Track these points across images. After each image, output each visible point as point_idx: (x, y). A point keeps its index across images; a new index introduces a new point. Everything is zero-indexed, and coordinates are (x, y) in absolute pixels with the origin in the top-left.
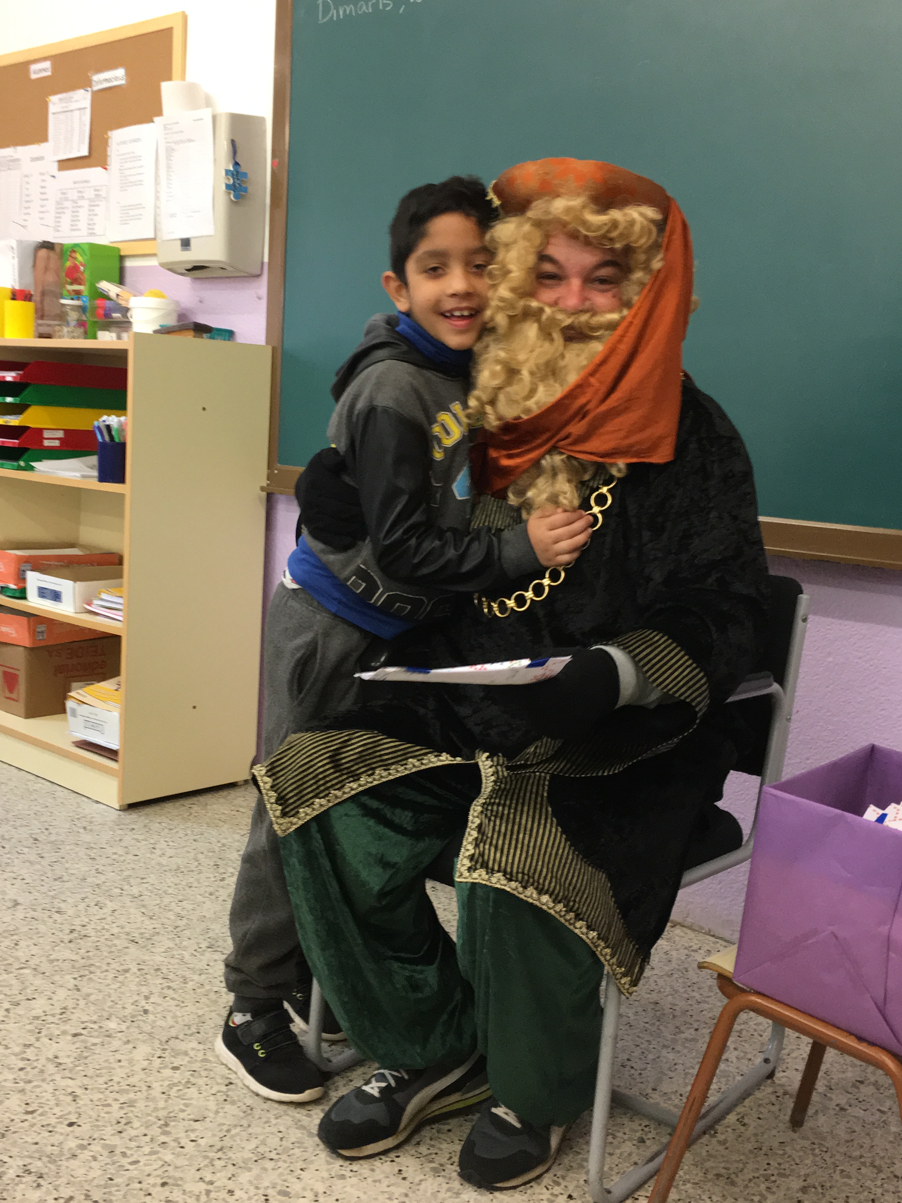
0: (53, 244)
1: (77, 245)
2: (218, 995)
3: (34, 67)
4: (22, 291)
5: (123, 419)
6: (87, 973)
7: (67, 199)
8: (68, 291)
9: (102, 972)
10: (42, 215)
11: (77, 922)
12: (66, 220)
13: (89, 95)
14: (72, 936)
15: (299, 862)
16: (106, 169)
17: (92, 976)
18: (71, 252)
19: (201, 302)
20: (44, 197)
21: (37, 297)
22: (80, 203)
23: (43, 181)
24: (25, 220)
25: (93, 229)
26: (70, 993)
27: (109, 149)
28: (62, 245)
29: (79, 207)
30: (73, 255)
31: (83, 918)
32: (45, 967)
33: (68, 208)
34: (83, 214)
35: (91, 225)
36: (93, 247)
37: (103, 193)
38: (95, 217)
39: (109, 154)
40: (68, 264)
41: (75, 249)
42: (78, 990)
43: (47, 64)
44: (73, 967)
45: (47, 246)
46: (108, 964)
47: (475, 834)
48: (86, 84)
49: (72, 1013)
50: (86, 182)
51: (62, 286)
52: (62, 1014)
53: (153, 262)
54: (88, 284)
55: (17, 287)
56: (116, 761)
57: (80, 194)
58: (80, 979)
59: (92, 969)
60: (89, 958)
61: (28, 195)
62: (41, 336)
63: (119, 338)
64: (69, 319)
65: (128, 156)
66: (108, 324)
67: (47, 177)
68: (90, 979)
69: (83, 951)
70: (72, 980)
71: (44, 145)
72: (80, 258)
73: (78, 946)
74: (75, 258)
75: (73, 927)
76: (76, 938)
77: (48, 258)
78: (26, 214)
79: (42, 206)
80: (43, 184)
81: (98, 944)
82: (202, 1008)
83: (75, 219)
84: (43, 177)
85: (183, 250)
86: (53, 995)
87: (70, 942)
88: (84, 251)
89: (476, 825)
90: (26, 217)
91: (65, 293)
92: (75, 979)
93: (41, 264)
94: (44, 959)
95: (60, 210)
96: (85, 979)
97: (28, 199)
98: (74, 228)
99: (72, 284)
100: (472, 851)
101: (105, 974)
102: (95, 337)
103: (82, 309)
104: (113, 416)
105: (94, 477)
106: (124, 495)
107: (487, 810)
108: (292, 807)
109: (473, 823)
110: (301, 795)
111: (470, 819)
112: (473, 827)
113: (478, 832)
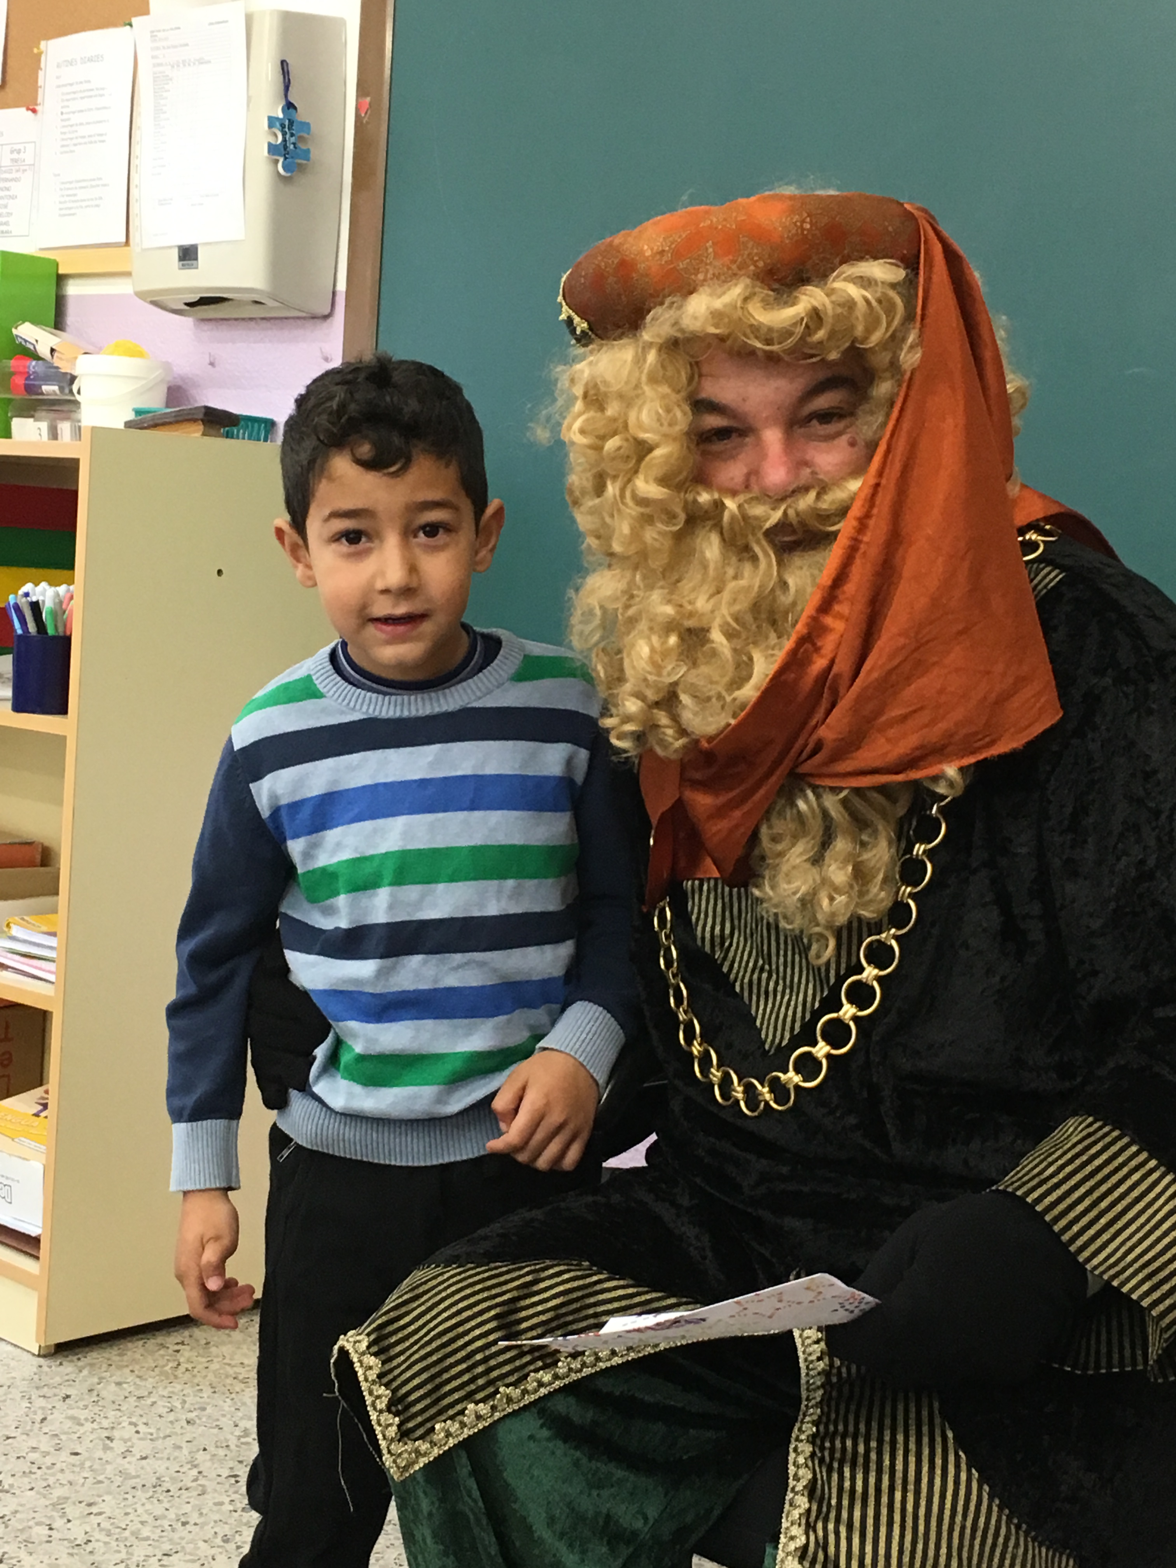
5: (62, 589)
15: (435, 1536)
16: (34, 111)
25: (7, 224)
27: (41, 73)
36: (7, 259)
37: (28, 157)
38: (12, 205)
39: (40, 82)
47: (803, 1502)
53: (123, 288)
56: (37, 1258)
63: (54, 434)
65: (75, 88)
66: (32, 405)
85: (183, 267)
89: (804, 1482)
100: (801, 1541)
102: (7, 434)
104: (44, 585)
105: (6, 700)
106: (65, 737)
107: (822, 1448)
108: (419, 1419)
109: (797, 1478)
110: (436, 1395)
111: (792, 1469)
112: (799, 1487)
113: (811, 1499)
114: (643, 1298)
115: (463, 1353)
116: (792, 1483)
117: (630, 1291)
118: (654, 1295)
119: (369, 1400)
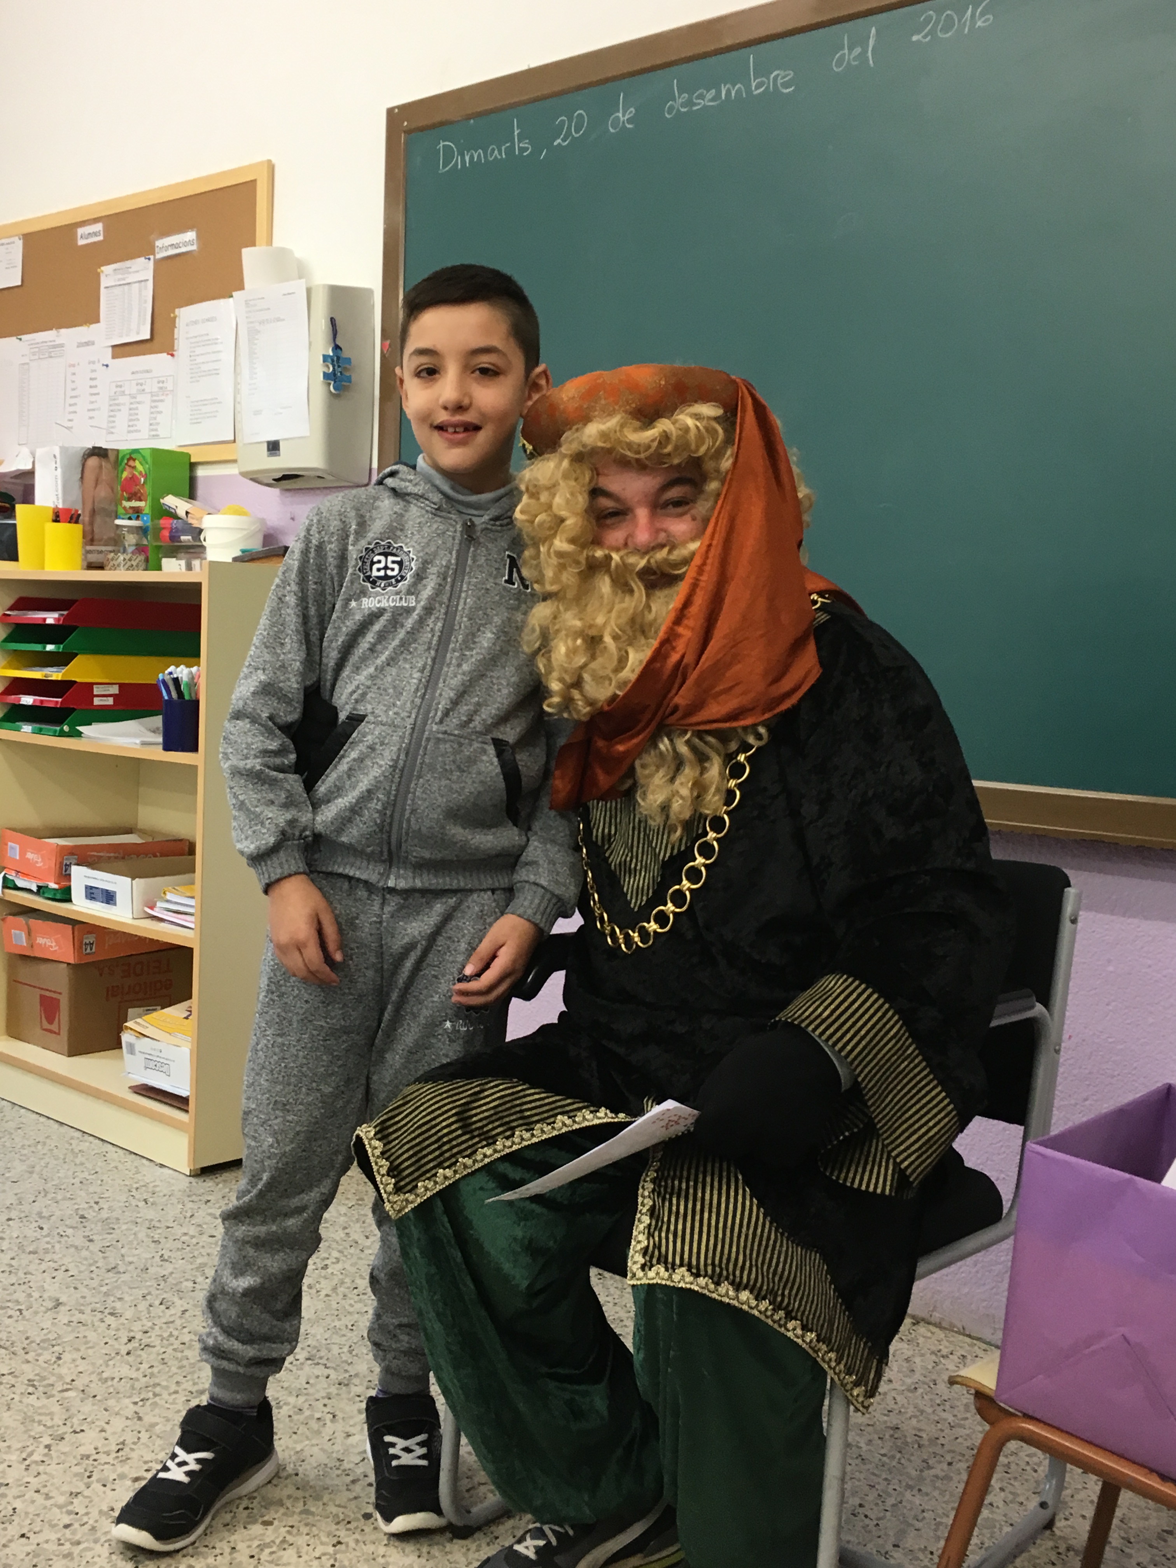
0: (106, 450)
1: (136, 451)
2: (321, 1423)
3: (81, 231)
4: (67, 511)
5: (194, 669)
6: (150, 1395)
7: (123, 393)
8: (125, 508)
9: (170, 1394)
10: (92, 414)
11: (137, 1327)
12: (122, 419)
13: (151, 264)
14: (130, 1346)
15: (421, 1253)
16: (172, 355)
17: (157, 1399)
18: (129, 460)
19: (293, 519)
20: (94, 391)
21: (85, 518)
22: (140, 398)
23: (93, 371)
24: (70, 420)
25: (156, 430)
26: (129, 1422)
27: (176, 330)
28: (118, 451)
29: (139, 403)
30: (131, 463)
31: (145, 1322)
32: (96, 1388)
33: (124, 404)
34: (144, 411)
35: (153, 424)
36: (157, 453)
37: (169, 385)
38: (159, 416)
39: (176, 336)
40: (125, 475)
41: (134, 456)
42: (140, 1419)
43: (99, 227)
44: (133, 1388)
45: (99, 452)
46: (177, 1383)
47: (646, 1220)
48: (147, 250)
49: (132, 1450)
50: (147, 371)
51: (118, 503)
52: (118, 1451)
53: (232, 470)
54: (149, 499)
55: (60, 506)
56: (186, 1111)
57: (140, 387)
58: (141, 1403)
59: (158, 1390)
60: (152, 1375)
61: (73, 389)
62: (91, 566)
63: (189, 567)
64: (127, 544)
65: (200, 339)
66: (175, 550)
67: (98, 366)
68: (155, 1404)
69: (145, 1366)
70: (132, 1406)
71: (94, 326)
72: (140, 467)
73: (139, 1360)
74: (134, 467)
75: (132, 1334)
76: (135, 1349)
77: (101, 467)
78: (71, 413)
79: (92, 402)
80: (93, 375)
81: (164, 1356)
82: (302, 1441)
83: (133, 418)
84: (92, 367)
85: (271, 455)
86: (106, 1427)
87: (128, 1353)
88: (143, 457)
89: (647, 1207)
90: (71, 416)
91: (121, 511)
92: (136, 1403)
93: (90, 476)
94: (94, 1377)
95: (114, 407)
96: (148, 1403)
97: (74, 393)
98: (132, 429)
99: (129, 499)
100: (645, 1244)
101: (174, 1396)
102: (159, 568)
103: (143, 531)
104: (182, 667)
105: (157, 744)
106: (196, 767)
107: (660, 1186)
108: (407, 1180)
109: (643, 1205)
110: (418, 1165)
111: (640, 1200)
112: (644, 1210)
113: (651, 1217)
114: (551, 1100)
115: (435, 1138)
116: (640, 1207)
117: (543, 1095)
118: (558, 1098)
119: (375, 1168)
